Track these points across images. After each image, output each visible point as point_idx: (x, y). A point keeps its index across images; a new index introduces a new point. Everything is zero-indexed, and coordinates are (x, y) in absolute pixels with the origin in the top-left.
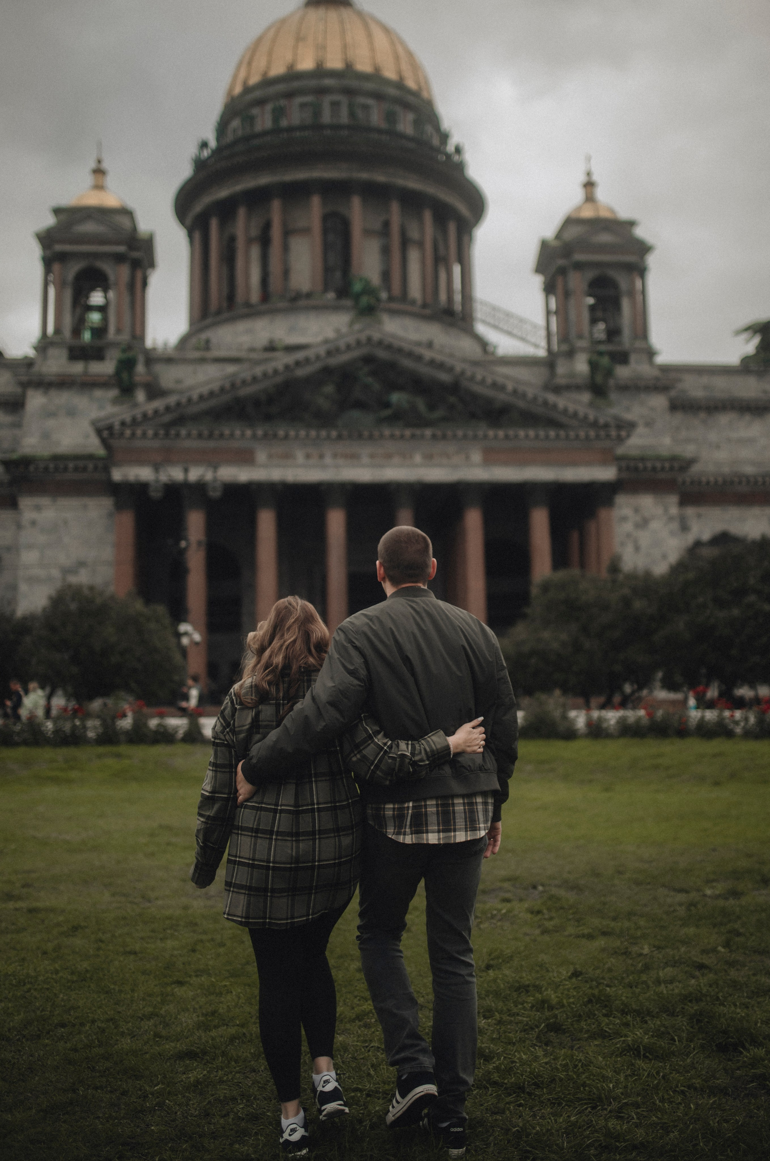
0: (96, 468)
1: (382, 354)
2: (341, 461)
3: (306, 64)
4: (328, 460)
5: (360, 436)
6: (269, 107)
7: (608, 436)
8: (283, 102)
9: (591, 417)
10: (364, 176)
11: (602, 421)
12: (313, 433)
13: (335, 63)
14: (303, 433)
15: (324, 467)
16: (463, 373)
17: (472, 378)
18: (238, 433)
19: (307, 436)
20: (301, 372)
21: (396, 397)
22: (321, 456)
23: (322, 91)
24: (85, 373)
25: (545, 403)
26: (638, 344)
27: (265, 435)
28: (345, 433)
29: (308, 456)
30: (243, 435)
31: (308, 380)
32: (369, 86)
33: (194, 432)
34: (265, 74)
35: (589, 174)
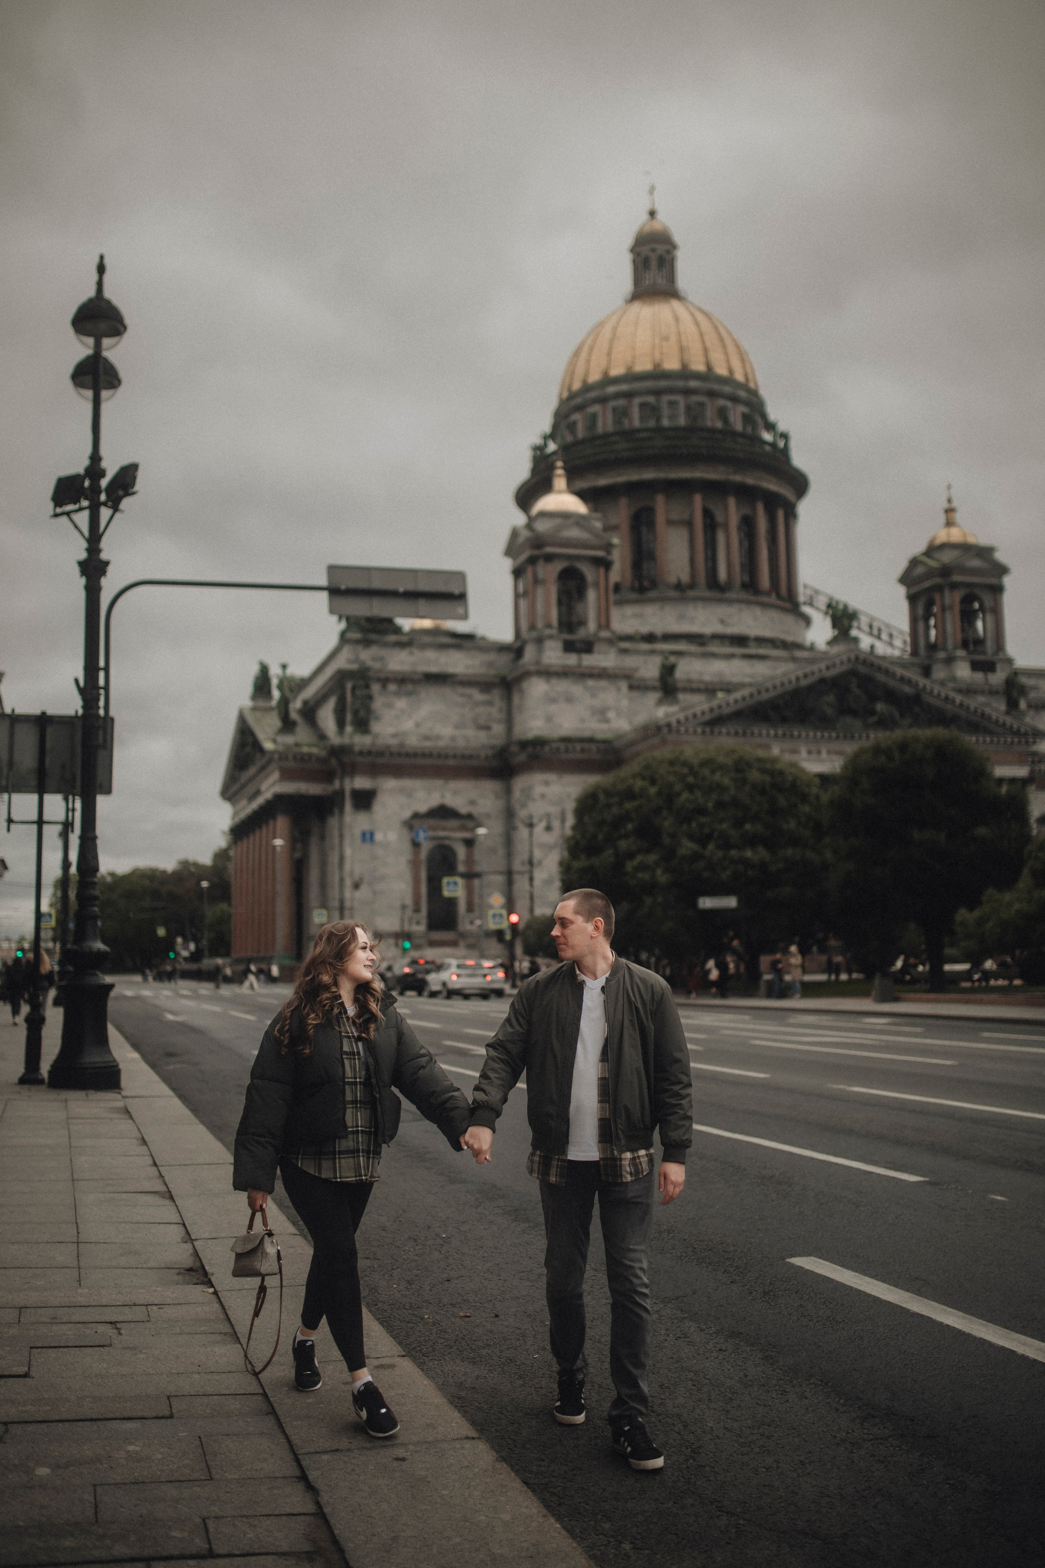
0: (599, 751)
1: (862, 669)
2: (834, 757)
3: (672, 364)
4: (824, 755)
5: (853, 737)
6: (637, 401)
7: (1027, 743)
8: (651, 399)
9: (1015, 726)
10: (738, 478)
11: (1023, 730)
12: (819, 734)
13: (699, 366)
14: (811, 734)
15: (823, 761)
16: (924, 688)
17: (931, 692)
18: (764, 732)
19: (815, 736)
20: (804, 683)
21: (880, 707)
22: (819, 752)
23: (687, 392)
24: (579, 666)
25: (983, 714)
26: (1001, 656)
27: (784, 735)
28: (841, 735)
29: (810, 752)
30: (768, 735)
31: (811, 688)
32: (727, 389)
33: (732, 731)
34: (630, 368)
35: (949, 501)
